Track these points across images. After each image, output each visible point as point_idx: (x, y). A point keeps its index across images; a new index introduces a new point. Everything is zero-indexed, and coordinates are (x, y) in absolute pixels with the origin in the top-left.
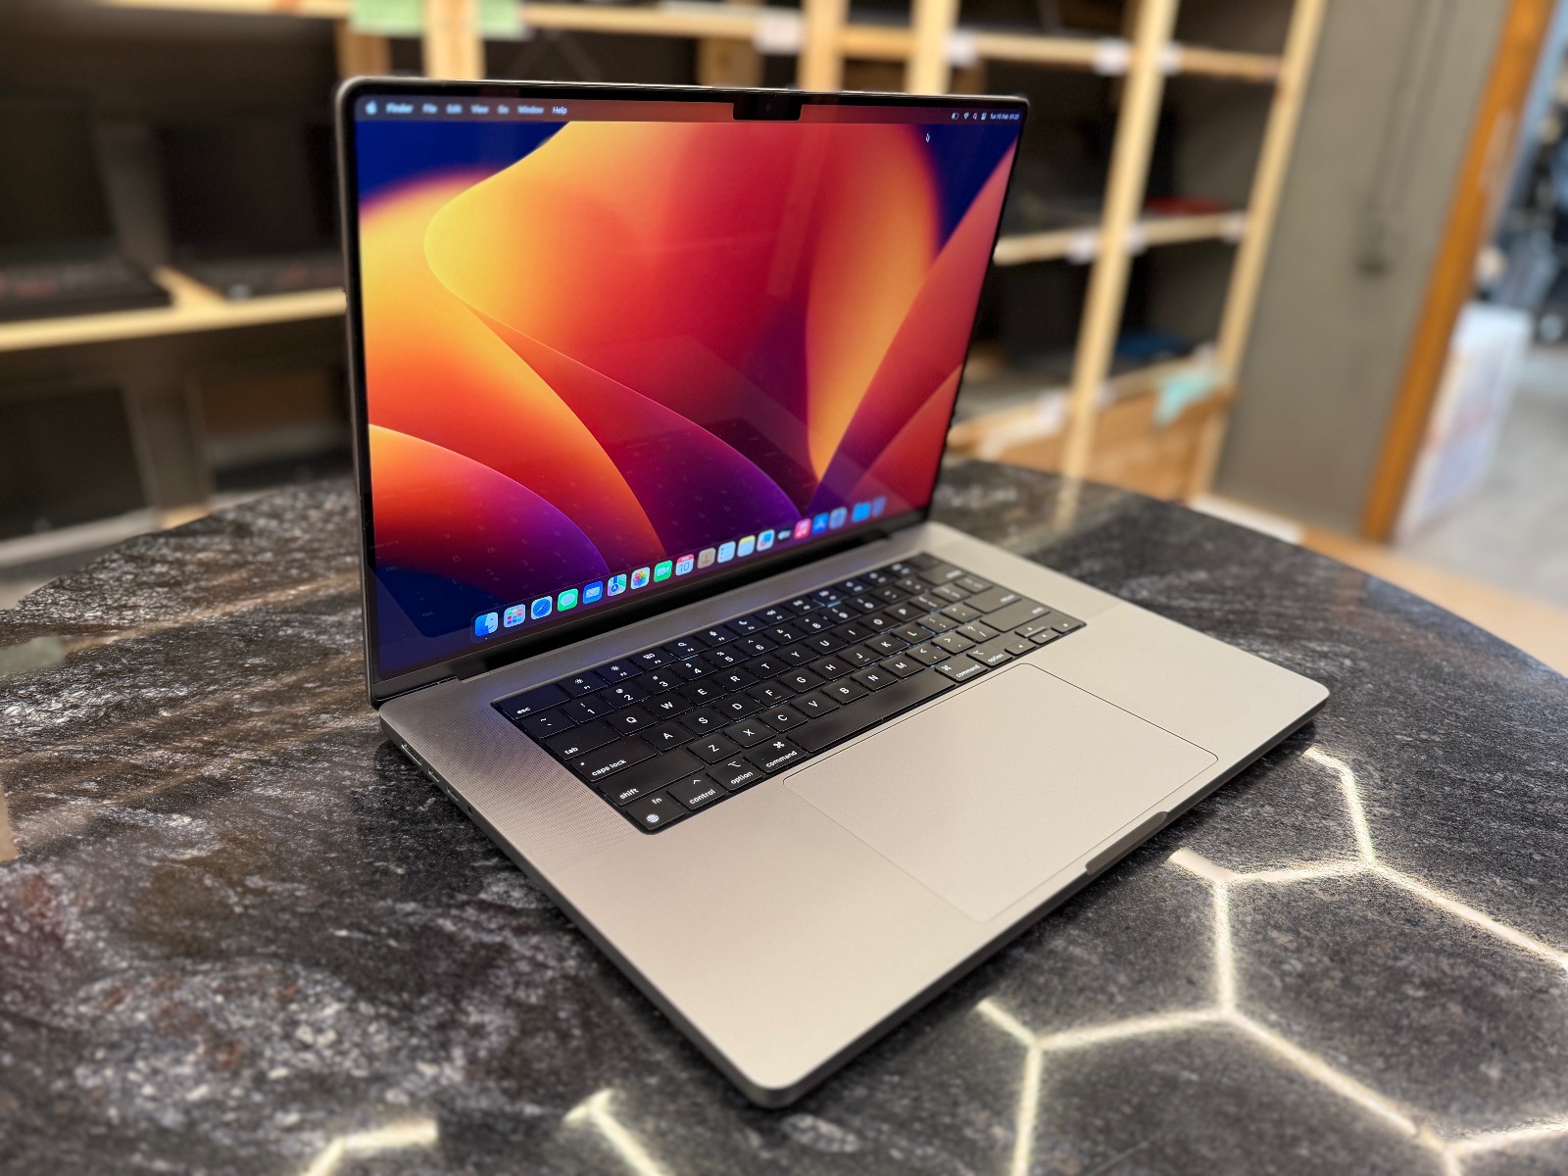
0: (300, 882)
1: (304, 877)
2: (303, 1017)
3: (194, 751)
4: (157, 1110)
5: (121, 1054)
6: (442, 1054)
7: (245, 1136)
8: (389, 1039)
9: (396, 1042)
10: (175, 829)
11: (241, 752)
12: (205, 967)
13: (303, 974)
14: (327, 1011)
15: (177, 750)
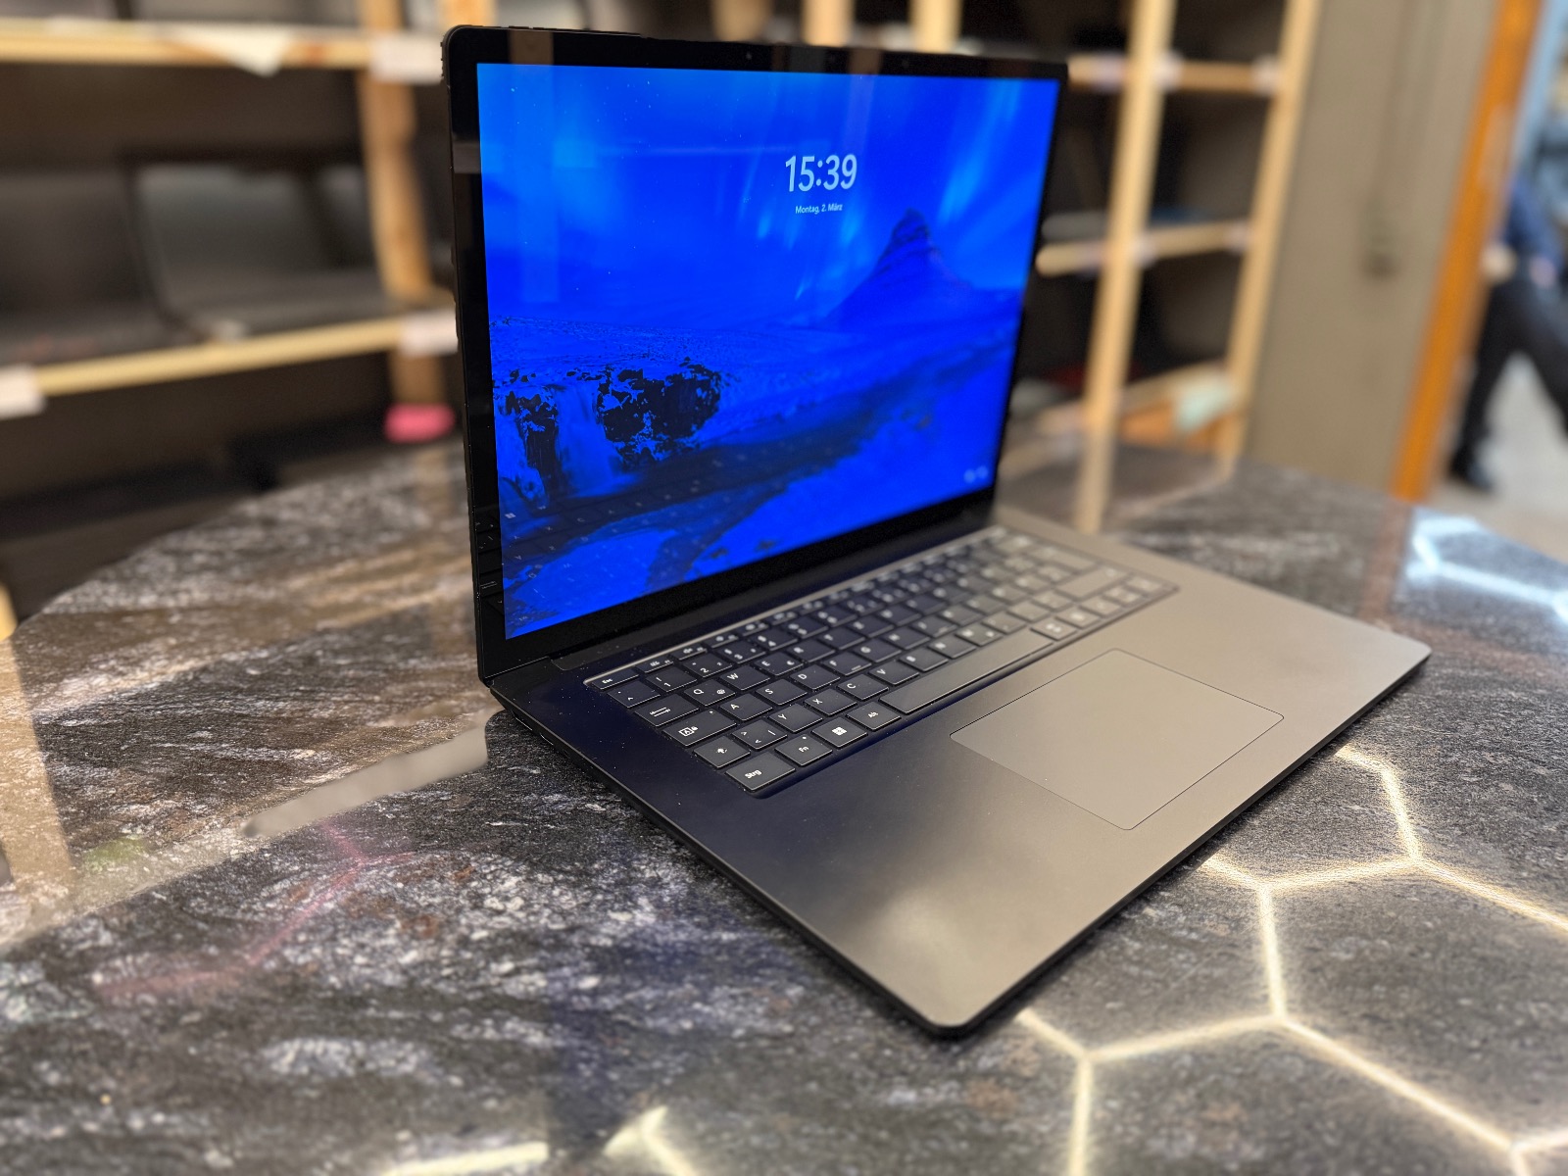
0: (442, 790)
2: (487, 890)
3: (295, 699)
4: (375, 974)
5: (324, 936)
6: (629, 903)
7: (468, 985)
8: (575, 897)
9: (585, 900)
10: (302, 760)
11: (341, 696)
13: (473, 858)
14: (507, 884)
15: (277, 699)
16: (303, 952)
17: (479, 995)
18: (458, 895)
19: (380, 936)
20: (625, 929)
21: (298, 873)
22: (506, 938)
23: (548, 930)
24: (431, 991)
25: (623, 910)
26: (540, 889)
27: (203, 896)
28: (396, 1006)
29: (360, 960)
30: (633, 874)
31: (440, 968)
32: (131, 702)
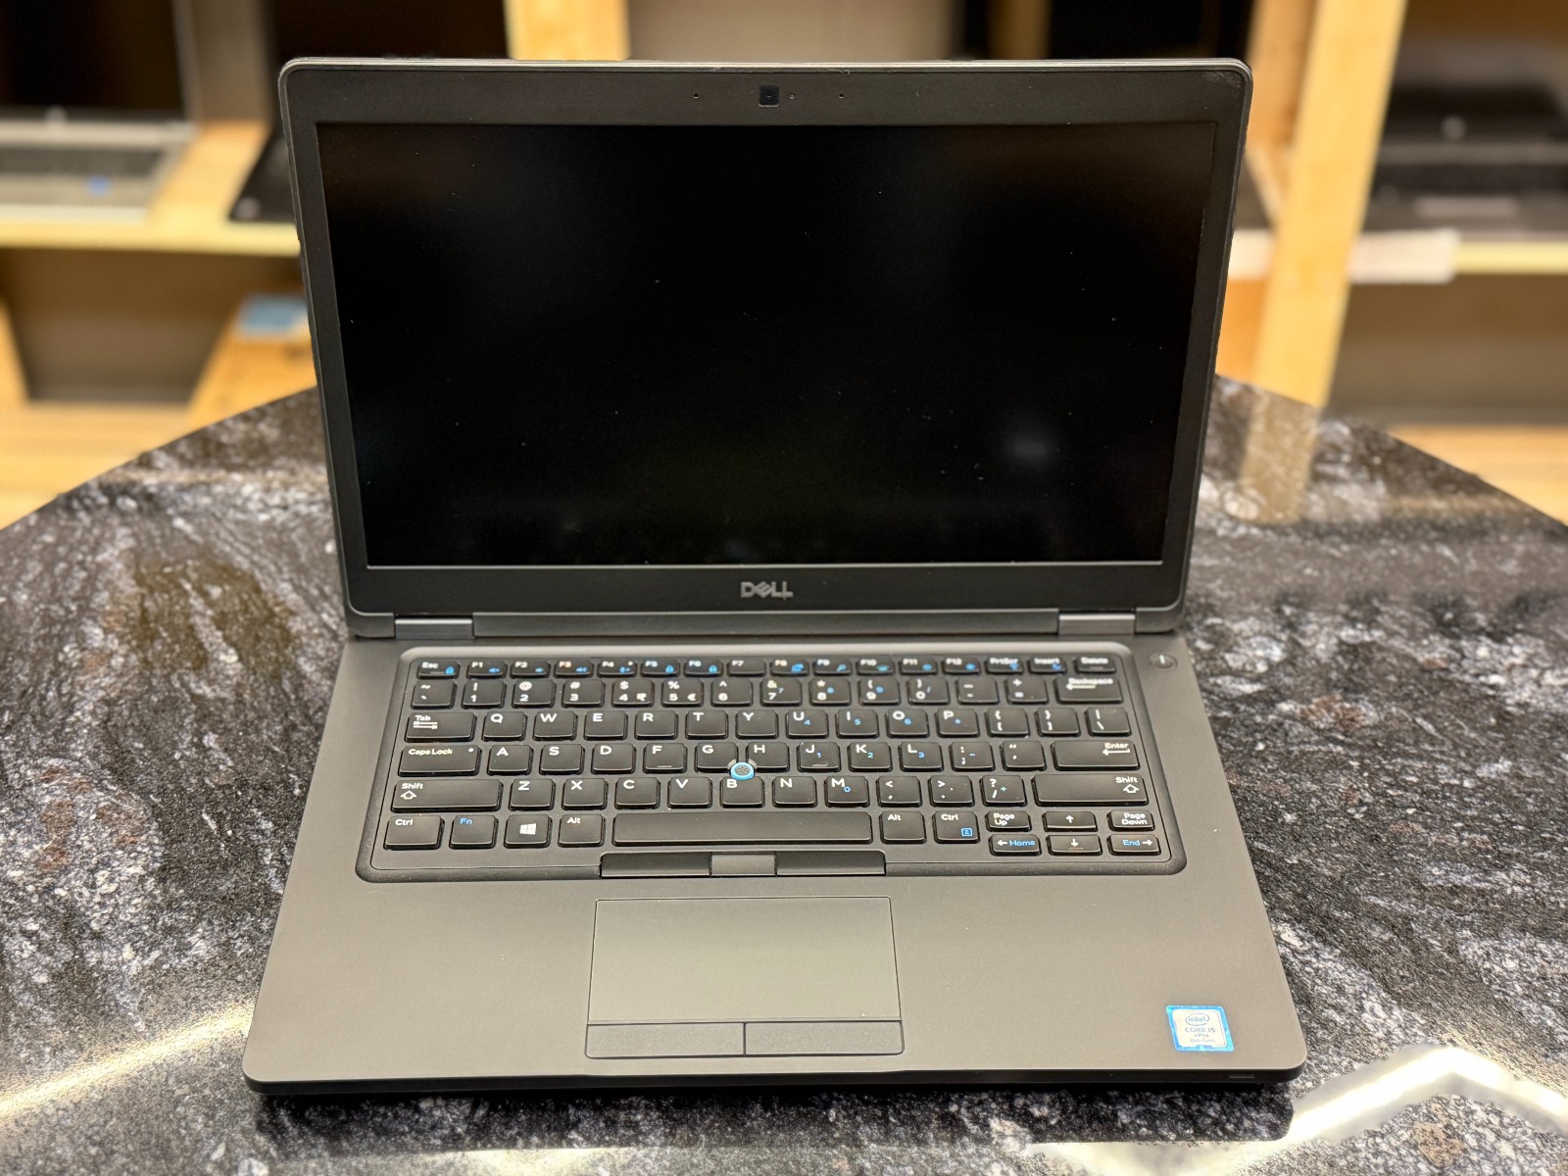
0: (233, 759)
1: (241, 755)
8: (136, 915)
9: (135, 921)
10: (219, 663)
11: (330, 616)
12: (114, 788)
14: (130, 869)
15: (297, 589)
18: (101, 852)
19: (29, 845)
20: (114, 964)
21: (76, 760)
22: (66, 908)
23: (87, 925)
25: (137, 950)
26: (137, 890)
30: (187, 930)
32: (232, 527)
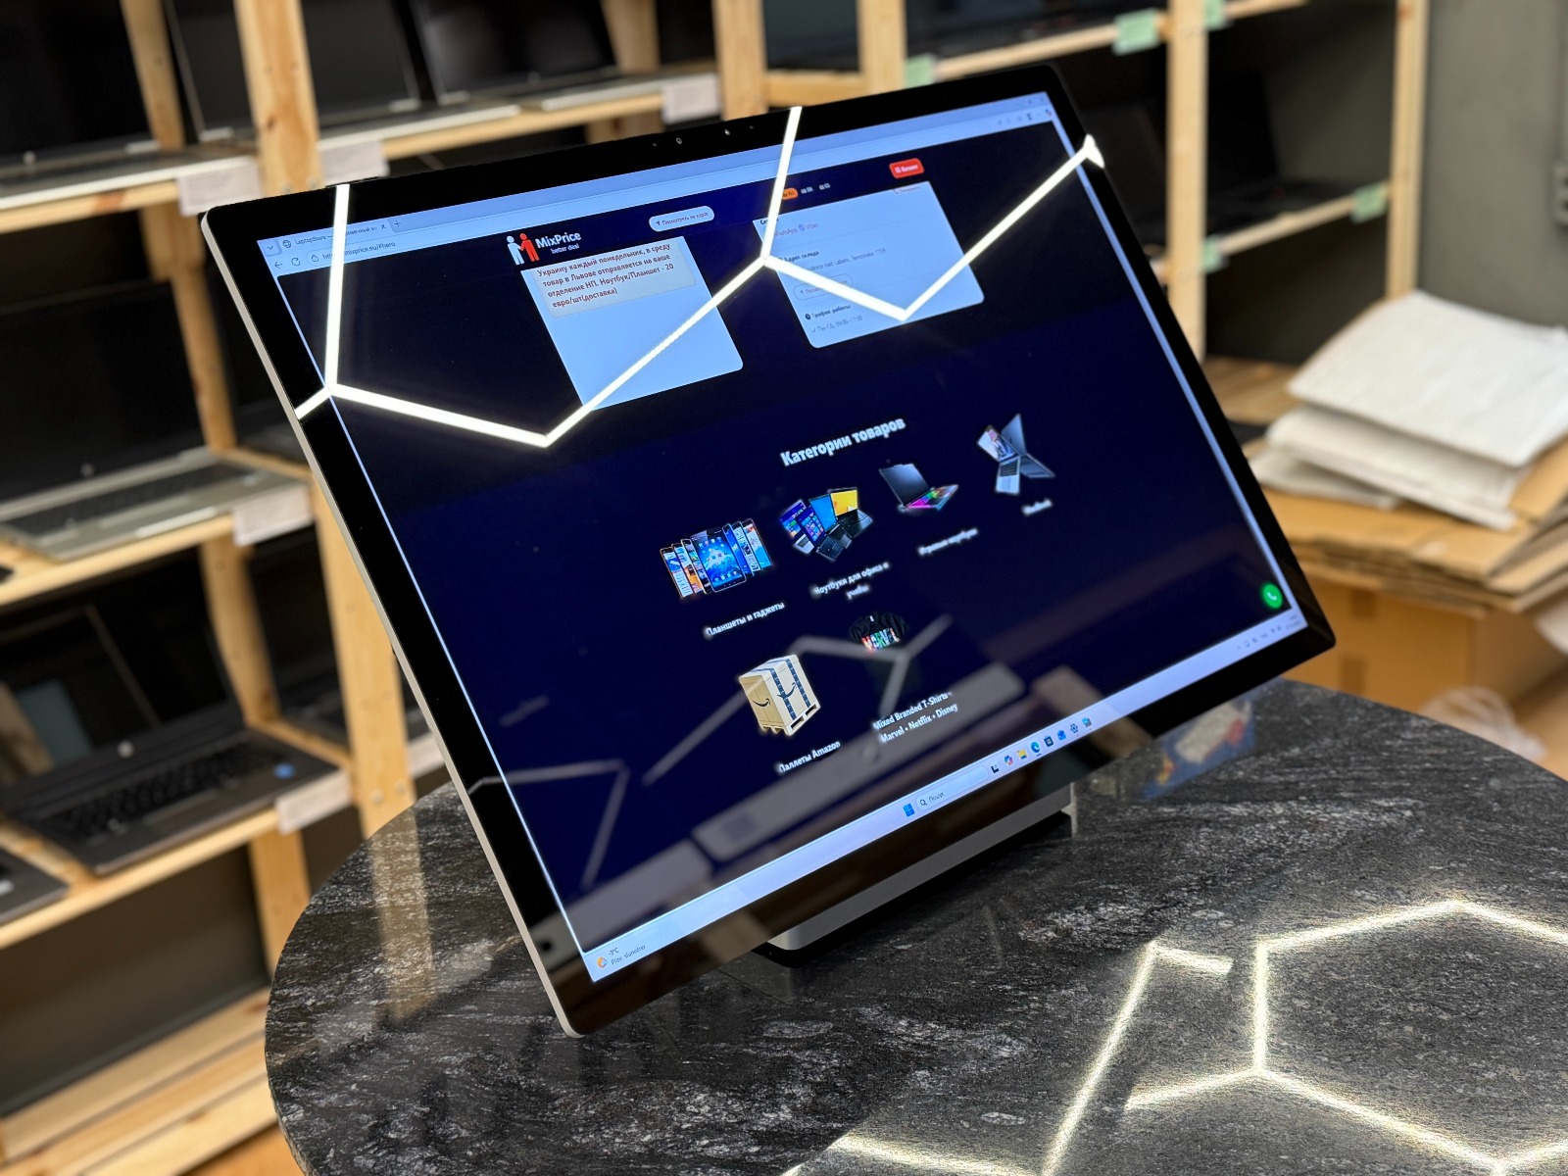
2: (686, 1102)
4: (629, 1147)
5: (592, 1128)
6: (775, 1108)
7: (684, 1151)
8: (741, 1105)
13: (674, 1083)
14: (698, 1098)
16: (584, 1137)
17: (691, 1156)
18: (669, 1104)
19: (627, 1127)
20: (773, 1122)
21: (567, 1094)
23: (726, 1123)
24: (662, 1154)
26: (720, 1101)
27: (513, 1109)
28: (645, 1163)
29: (617, 1140)
30: (777, 1092)
31: (667, 1144)
